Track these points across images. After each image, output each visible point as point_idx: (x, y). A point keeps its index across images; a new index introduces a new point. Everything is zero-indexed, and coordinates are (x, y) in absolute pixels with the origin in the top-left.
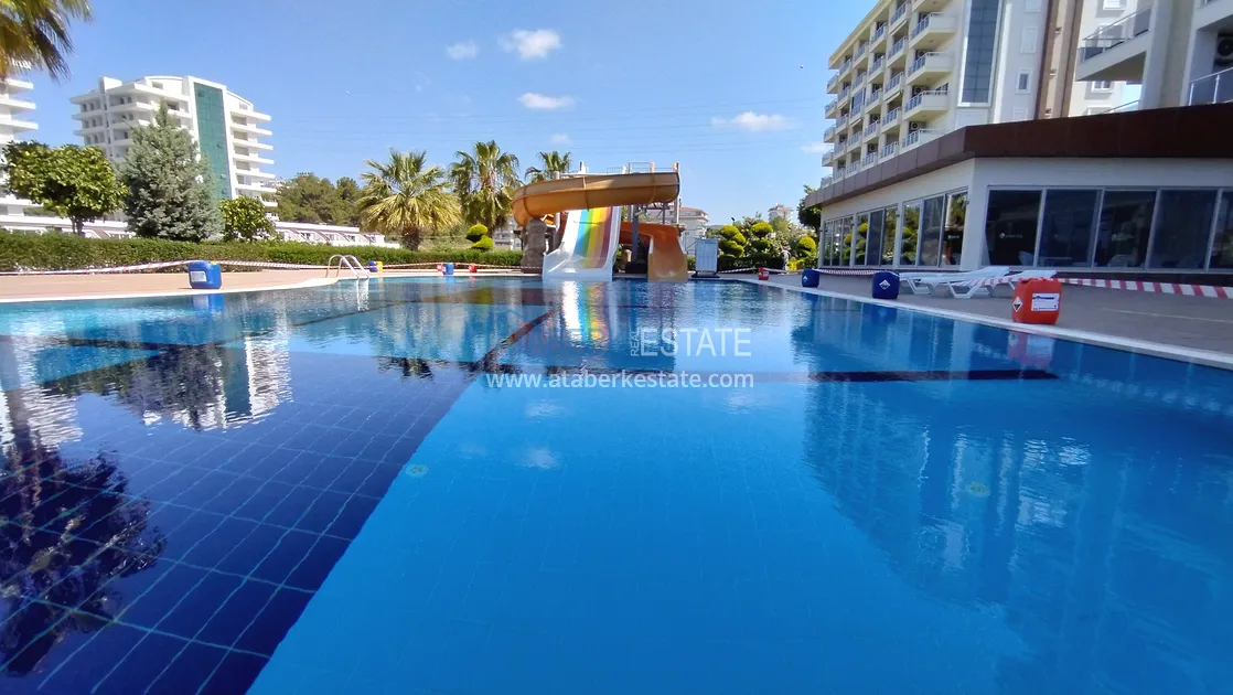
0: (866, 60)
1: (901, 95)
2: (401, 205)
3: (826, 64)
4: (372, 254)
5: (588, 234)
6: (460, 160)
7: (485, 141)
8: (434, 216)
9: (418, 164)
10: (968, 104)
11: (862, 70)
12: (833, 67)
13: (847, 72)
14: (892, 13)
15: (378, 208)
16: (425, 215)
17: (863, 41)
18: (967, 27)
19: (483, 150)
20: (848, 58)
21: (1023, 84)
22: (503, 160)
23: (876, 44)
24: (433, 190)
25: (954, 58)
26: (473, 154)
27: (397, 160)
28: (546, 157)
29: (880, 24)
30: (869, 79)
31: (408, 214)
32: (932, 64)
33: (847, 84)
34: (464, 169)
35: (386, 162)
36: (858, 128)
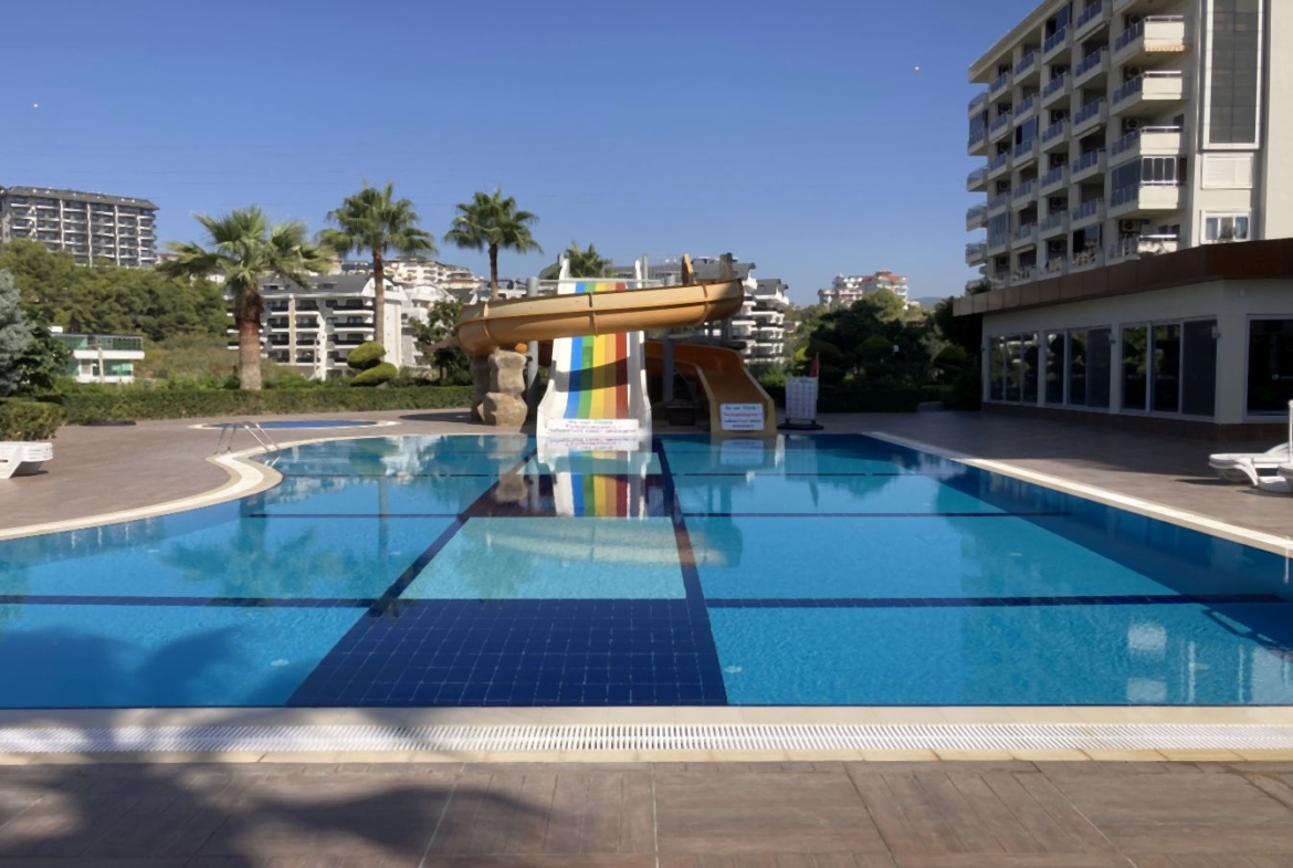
0: (1037, 75)
1: (1104, 129)
10: (1220, 146)
11: (1030, 88)
12: (977, 80)
13: (1003, 89)
14: (1079, 9)
17: (1030, 47)
20: (1004, 68)
23: (1051, 55)
30: (1044, 102)
32: (1153, 90)
33: (1003, 108)
36: (1029, 173)
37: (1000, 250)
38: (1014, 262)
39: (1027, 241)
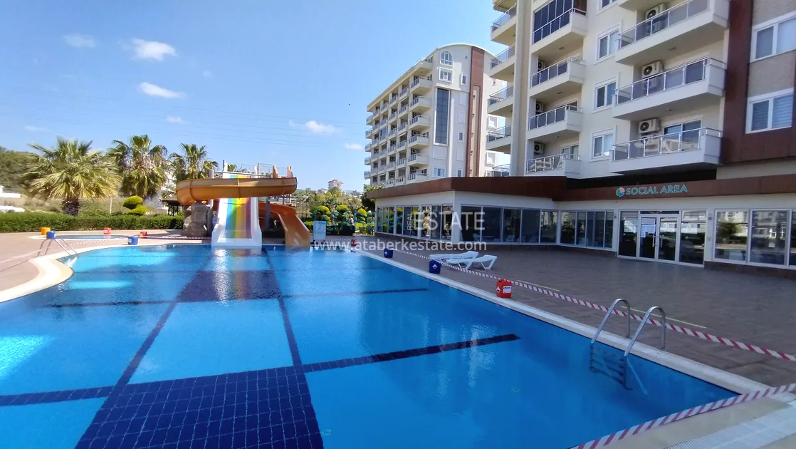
0: (387, 111)
1: (407, 134)
2: (67, 181)
3: (366, 109)
4: (35, 219)
5: (235, 212)
6: (115, 146)
7: (140, 134)
8: (98, 191)
9: (84, 149)
10: (438, 144)
11: (385, 116)
12: (369, 111)
13: (377, 116)
14: (400, 91)
15: (42, 182)
16: (90, 190)
18: (436, 107)
19: (139, 141)
20: (377, 108)
21: (461, 138)
22: (156, 150)
23: (392, 105)
24: (97, 170)
25: (430, 119)
26: (128, 143)
27: (63, 145)
28: (186, 147)
29: (394, 95)
30: (389, 122)
31: (72, 189)
32: (421, 122)
33: (377, 122)
34: (121, 153)
35: (53, 147)
36: (384, 147)
37: (375, 174)
38: (379, 179)
39: (383, 171)
